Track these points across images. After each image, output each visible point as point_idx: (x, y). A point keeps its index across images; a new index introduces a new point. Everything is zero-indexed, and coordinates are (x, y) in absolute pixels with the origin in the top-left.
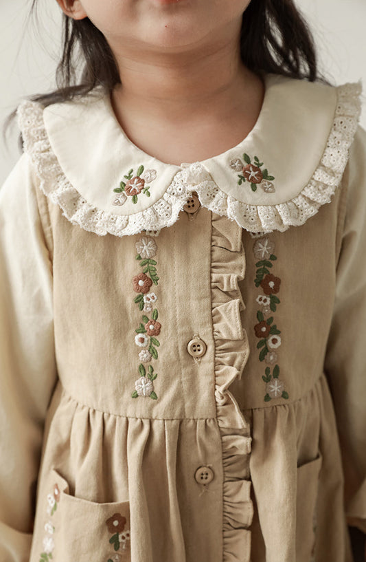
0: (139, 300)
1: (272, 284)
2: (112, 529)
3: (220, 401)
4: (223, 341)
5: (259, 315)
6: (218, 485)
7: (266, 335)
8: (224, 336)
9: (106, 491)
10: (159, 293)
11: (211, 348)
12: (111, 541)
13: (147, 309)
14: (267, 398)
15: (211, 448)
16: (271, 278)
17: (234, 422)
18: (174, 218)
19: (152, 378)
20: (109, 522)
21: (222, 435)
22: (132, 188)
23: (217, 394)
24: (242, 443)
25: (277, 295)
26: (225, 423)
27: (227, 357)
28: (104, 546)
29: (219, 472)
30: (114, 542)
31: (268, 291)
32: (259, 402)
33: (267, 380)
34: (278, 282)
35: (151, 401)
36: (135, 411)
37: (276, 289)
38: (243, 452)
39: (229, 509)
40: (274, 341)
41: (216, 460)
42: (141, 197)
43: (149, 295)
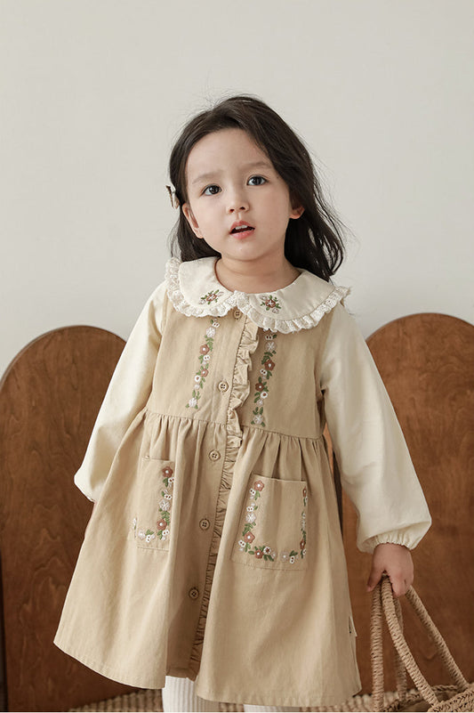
0: (201, 358)
1: (270, 365)
2: (165, 475)
3: (229, 416)
4: (237, 385)
5: (260, 379)
6: (221, 461)
7: (261, 390)
8: (238, 382)
9: (166, 455)
10: (211, 356)
11: (230, 387)
12: (164, 481)
13: (204, 363)
14: (253, 423)
15: (220, 440)
16: (271, 362)
17: (234, 428)
18: (225, 313)
19: (197, 398)
20: (164, 470)
21: (227, 434)
22: (210, 298)
23: (229, 412)
24: (236, 440)
25: (272, 372)
26: (230, 428)
27: (238, 393)
28: (160, 483)
29: (223, 454)
30: (166, 482)
31: (267, 368)
32: (248, 423)
33: (255, 413)
34: (273, 365)
35: (195, 410)
36: (185, 414)
37: (272, 368)
38: (236, 445)
39: (224, 476)
40: (265, 395)
41: (221, 447)
42: (213, 302)
43: (206, 356)
